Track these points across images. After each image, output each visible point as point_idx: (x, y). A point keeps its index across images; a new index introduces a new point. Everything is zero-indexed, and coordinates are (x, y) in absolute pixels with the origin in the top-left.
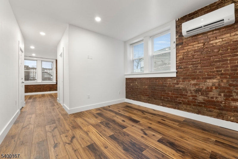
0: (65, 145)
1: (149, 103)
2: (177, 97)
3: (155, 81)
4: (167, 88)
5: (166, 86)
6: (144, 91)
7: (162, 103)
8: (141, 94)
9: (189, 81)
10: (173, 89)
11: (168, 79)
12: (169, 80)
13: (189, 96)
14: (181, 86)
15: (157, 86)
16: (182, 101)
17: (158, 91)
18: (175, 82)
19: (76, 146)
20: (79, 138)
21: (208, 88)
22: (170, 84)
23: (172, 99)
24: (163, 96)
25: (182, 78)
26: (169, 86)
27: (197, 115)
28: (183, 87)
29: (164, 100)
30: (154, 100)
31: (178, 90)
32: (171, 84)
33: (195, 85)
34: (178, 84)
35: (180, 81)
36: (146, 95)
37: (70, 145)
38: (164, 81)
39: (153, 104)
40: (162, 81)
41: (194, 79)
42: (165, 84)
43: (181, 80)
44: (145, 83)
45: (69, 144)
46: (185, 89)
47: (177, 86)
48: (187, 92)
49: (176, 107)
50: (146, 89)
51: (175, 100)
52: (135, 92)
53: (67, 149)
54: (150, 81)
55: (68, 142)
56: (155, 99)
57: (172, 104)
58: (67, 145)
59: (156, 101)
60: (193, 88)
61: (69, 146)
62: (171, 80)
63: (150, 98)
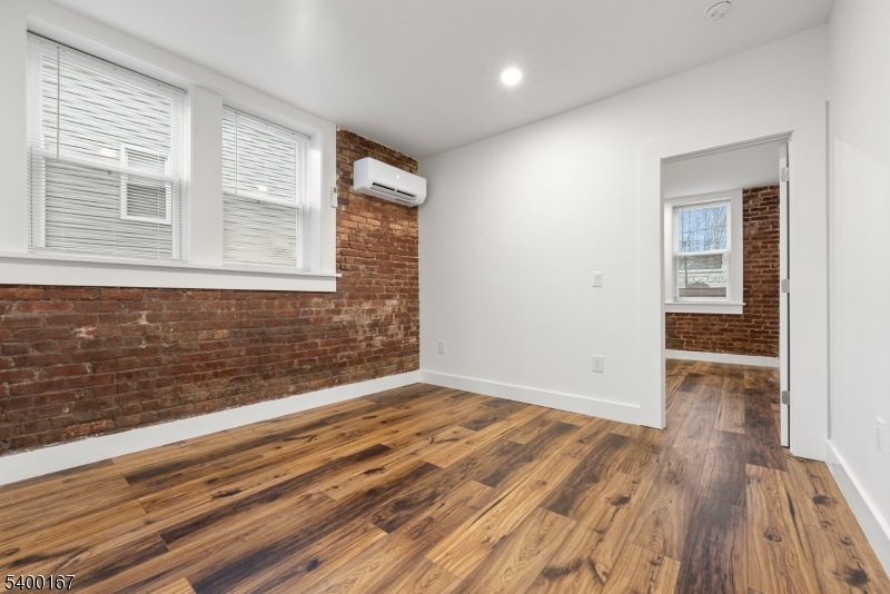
0: (604, 573)
1: (234, 404)
2: (337, 350)
3: (266, 306)
4: (310, 327)
5: (307, 322)
6: (204, 358)
7: (294, 383)
8: (182, 379)
9: (360, 304)
10: (327, 328)
11: (313, 297)
12: (315, 300)
13: (361, 341)
14: (345, 317)
15: (276, 326)
16: (349, 357)
17: (279, 341)
18: (332, 306)
19: (585, 541)
20: (543, 553)
21: (387, 317)
22: (318, 312)
23: (325, 359)
24: (299, 356)
25: (347, 294)
26: (316, 320)
27: (372, 381)
28: (350, 319)
29: (301, 371)
30: (262, 382)
31: (338, 330)
32: (323, 314)
33: (371, 311)
34: (338, 312)
35: (343, 305)
36: (216, 375)
37: (593, 558)
38: (302, 304)
39: (257, 399)
40: (294, 305)
41: (368, 298)
42: (305, 313)
43: (345, 301)
44: (211, 315)
45: (592, 565)
46: (352, 325)
47: (336, 318)
48: (357, 332)
49: (334, 380)
50: (220, 345)
51: (330, 359)
52: (129, 376)
53: (613, 555)
54: (240, 307)
55: (587, 576)
56: (266, 377)
57: (325, 376)
58: (600, 569)
59: (271, 385)
60: (367, 321)
61: (601, 559)
62: (321, 300)
63: (241, 380)
